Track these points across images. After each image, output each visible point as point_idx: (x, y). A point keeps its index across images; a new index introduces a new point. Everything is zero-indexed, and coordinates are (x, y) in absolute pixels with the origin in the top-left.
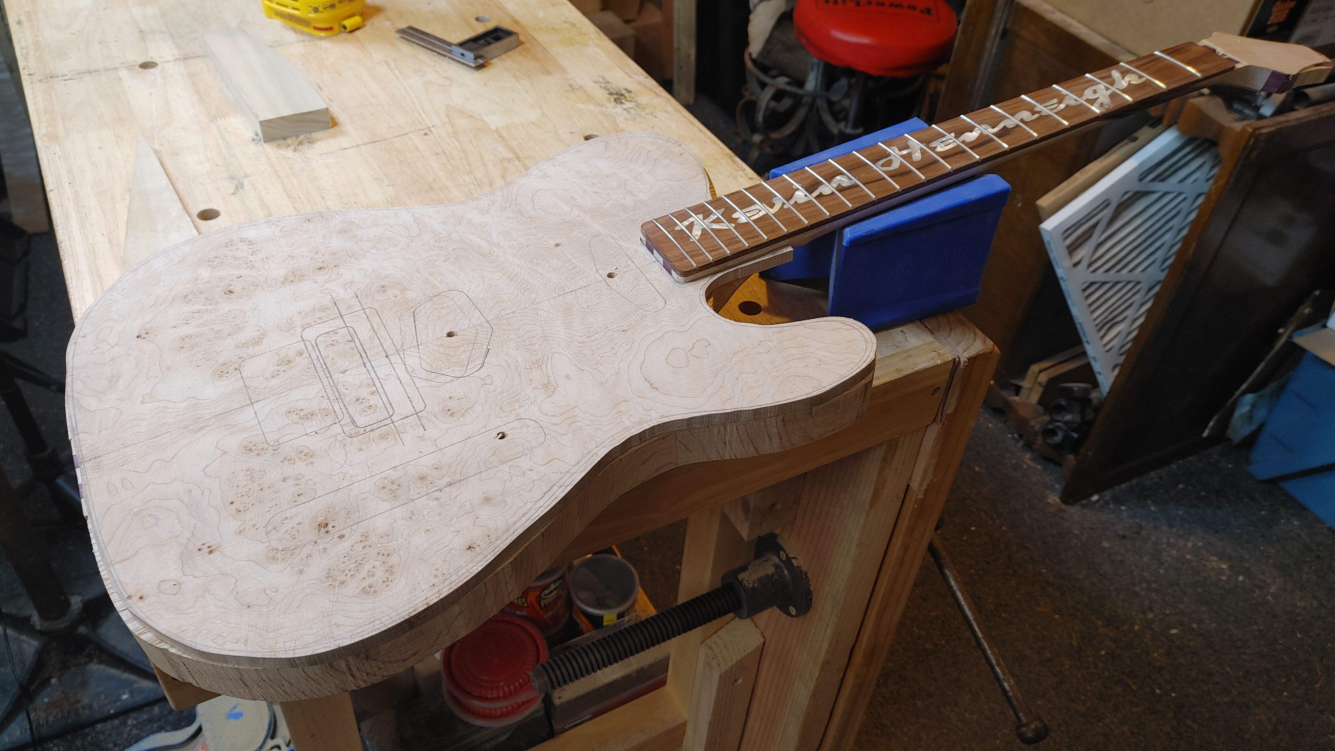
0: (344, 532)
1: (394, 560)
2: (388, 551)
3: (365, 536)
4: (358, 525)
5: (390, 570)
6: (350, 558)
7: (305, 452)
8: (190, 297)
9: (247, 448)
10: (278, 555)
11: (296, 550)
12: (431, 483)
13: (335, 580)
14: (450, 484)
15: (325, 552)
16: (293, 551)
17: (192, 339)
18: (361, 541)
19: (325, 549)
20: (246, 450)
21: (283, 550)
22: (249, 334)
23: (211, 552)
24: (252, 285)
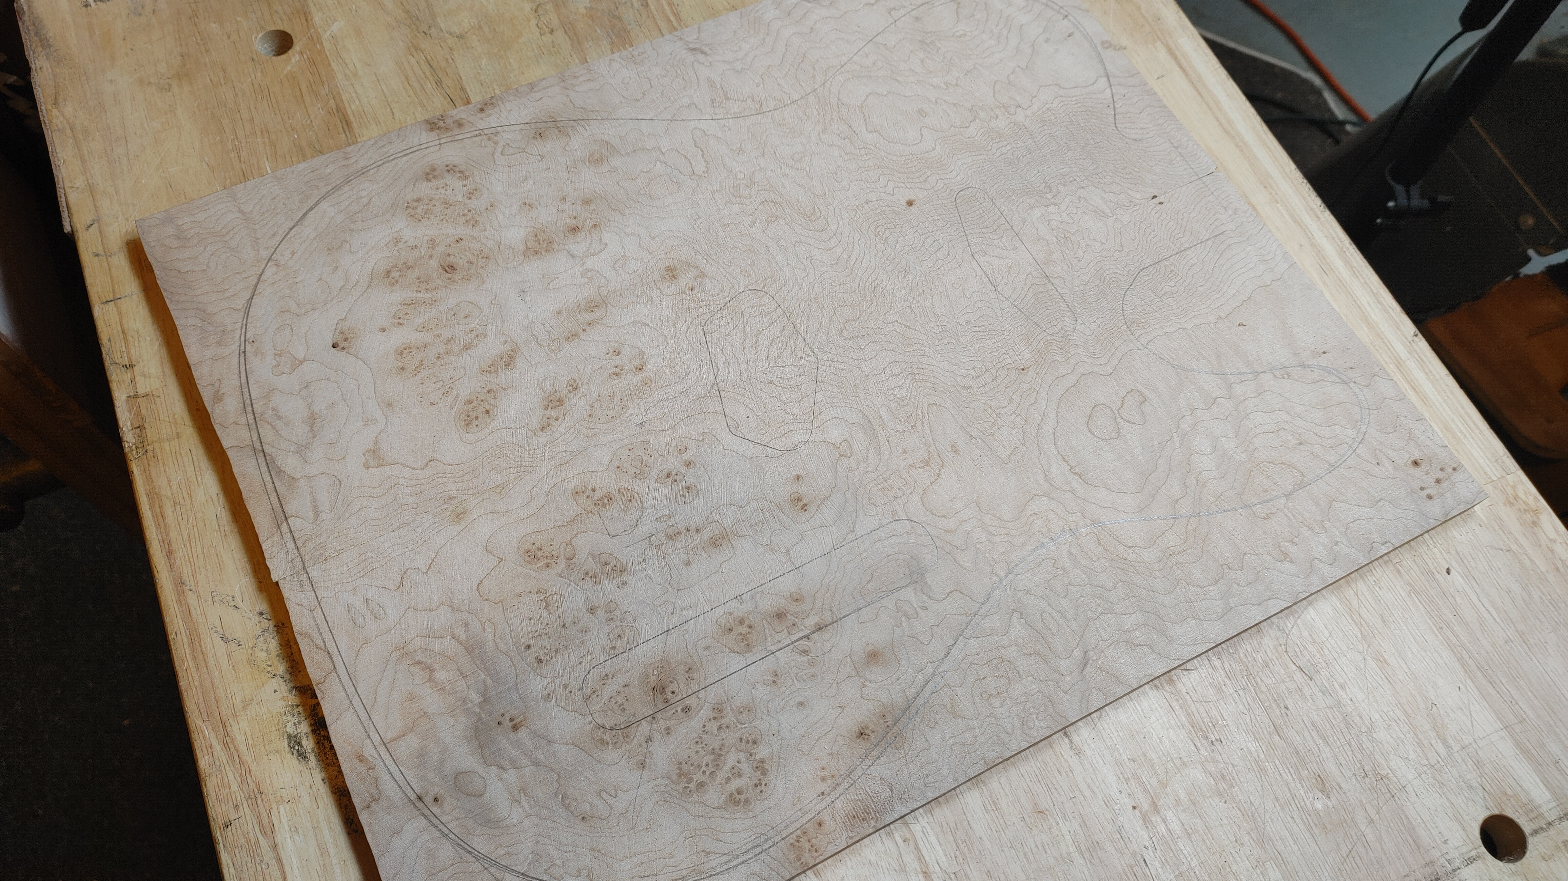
0: (688, 702)
1: (762, 752)
2: (753, 737)
3: (718, 710)
4: (705, 692)
5: (761, 767)
6: (703, 745)
7: (612, 564)
8: (396, 274)
9: (529, 554)
10: (607, 737)
11: (629, 729)
12: (794, 625)
13: (690, 780)
14: (820, 628)
15: (668, 733)
16: (626, 730)
17: (413, 353)
18: (715, 718)
19: (668, 729)
20: (529, 556)
21: (612, 729)
22: (491, 347)
23: (515, 728)
24: (480, 256)
